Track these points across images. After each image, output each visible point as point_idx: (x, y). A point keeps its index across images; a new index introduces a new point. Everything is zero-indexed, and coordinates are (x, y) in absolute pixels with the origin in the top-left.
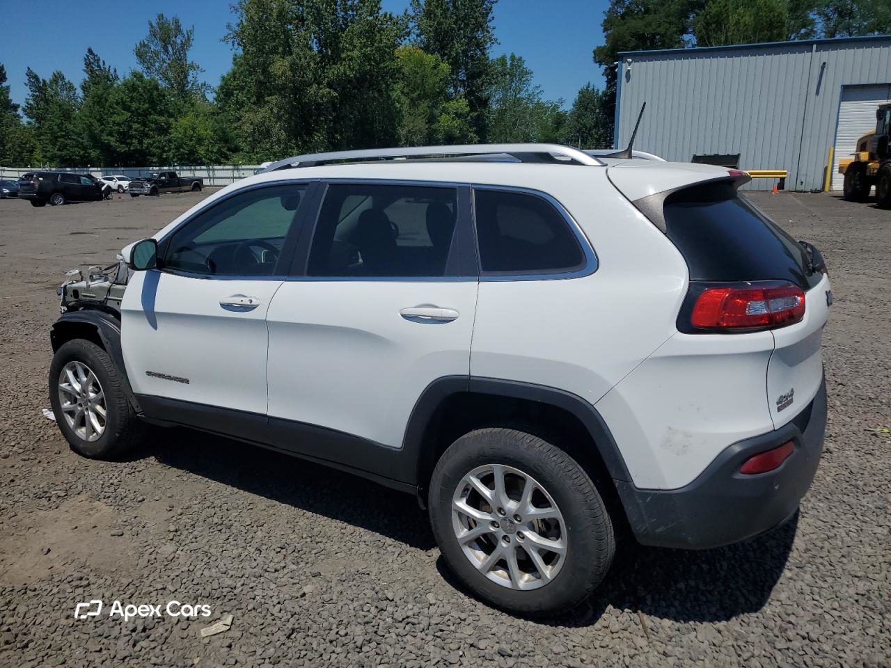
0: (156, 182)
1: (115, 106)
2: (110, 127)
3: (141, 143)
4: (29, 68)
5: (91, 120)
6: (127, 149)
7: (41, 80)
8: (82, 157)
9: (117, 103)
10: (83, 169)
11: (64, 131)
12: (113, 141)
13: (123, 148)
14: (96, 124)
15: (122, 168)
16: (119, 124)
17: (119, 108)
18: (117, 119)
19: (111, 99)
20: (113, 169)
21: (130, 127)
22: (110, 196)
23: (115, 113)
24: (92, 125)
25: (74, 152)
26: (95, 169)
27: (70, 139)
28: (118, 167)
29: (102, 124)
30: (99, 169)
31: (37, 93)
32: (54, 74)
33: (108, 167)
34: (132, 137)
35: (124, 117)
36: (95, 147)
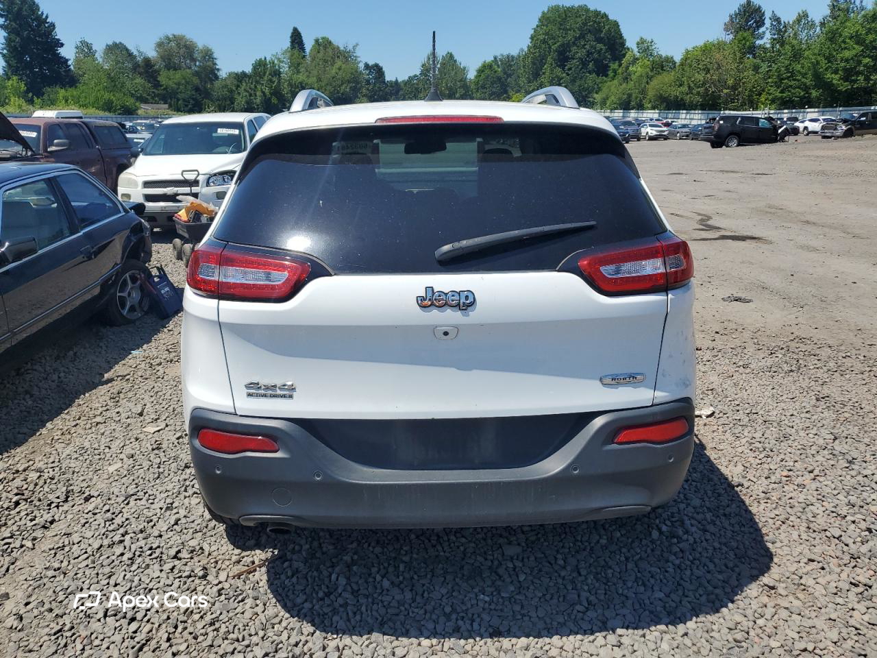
0: (853, 123)
1: (848, 41)
2: (837, 64)
3: (867, 79)
4: (773, 12)
5: (819, 58)
6: (849, 87)
7: (782, 22)
8: (802, 98)
9: (851, 38)
10: (799, 110)
11: (791, 72)
12: (835, 79)
13: (844, 87)
14: (823, 62)
15: (841, 109)
16: (847, 61)
17: (851, 42)
18: (847, 54)
19: (846, 33)
20: (831, 109)
21: (859, 62)
22: (786, 138)
23: (845, 48)
24: (818, 63)
25: (794, 93)
26: (812, 110)
27: (794, 80)
28: (836, 107)
29: (829, 62)
30: (816, 110)
31: (776, 36)
32: (799, 13)
33: (826, 107)
34: (858, 73)
35: (854, 52)
36: (816, 87)
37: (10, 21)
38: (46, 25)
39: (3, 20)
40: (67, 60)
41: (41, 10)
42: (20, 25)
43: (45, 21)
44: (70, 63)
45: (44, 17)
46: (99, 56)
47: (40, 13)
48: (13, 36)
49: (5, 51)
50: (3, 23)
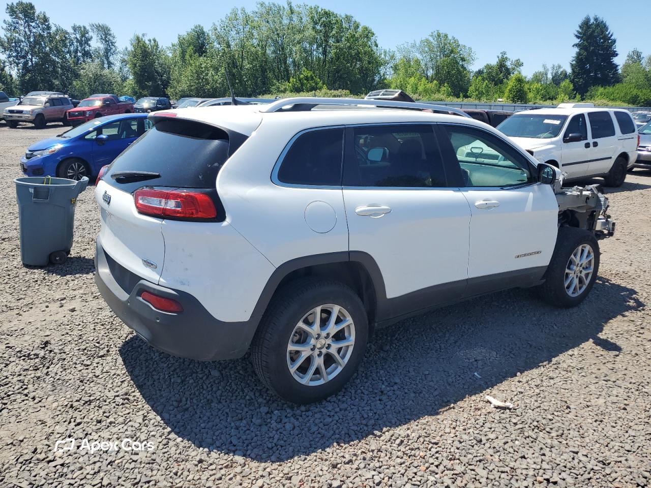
37: (584, 41)
38: (610, 41)
39: (579, 40)
40: (617, 66)
41: (609, 31)
42: (589, 44)
43: (609, 39)
44: (619, 67)
45: (609, 36)
46: (644, 62)
47: (607, 33)
48: (582, 51)
49: (574, 62)
50: (578, 42)
